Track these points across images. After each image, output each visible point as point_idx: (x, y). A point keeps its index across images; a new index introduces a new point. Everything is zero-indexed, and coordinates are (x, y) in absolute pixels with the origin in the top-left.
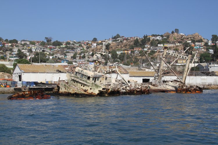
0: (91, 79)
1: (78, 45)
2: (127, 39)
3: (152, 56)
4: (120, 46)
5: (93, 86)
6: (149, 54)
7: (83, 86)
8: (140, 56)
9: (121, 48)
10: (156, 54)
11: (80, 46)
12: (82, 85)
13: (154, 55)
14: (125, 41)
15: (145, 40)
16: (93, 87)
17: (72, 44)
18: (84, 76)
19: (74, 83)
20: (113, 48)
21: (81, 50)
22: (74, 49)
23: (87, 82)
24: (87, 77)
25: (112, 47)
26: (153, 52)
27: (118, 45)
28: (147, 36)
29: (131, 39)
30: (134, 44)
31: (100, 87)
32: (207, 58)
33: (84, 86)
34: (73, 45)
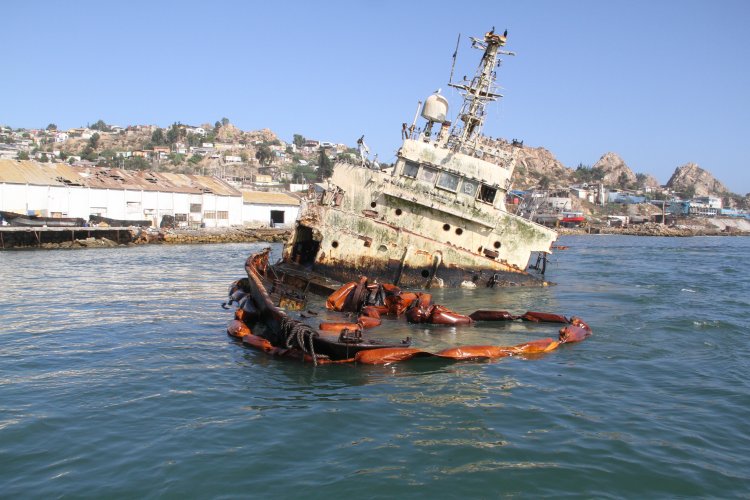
0: (500, 197)
1: (20, 134)
2: (134, 129)
3: (195, 166)
4: (120, 143)
5: (509, 231)
6: (189, 160)
7: (453, 228)
8: (172, 163)
9: (123, 146)
10: (204, 162)
11: (26, 136)
12: (447, 228)
13: (201, 163)
14: (130, 133)
15: (176, 134)
16: (509, 237)
17: (6, 132)
18: (460, 184)
19: (399, 212)
20: (106, 145)
21: (30, 145)
22: (14, 142)
23: (476, 212)
24: (480, 186)
25: (102, 144)
26: (197, 158)
27: (117, 140)
28: (180, 125)
29: (144, 129)
30: (153, 140)
31: (543, 235)
32: (310, 175)
33: (459, 232)
34: (7, 135)
